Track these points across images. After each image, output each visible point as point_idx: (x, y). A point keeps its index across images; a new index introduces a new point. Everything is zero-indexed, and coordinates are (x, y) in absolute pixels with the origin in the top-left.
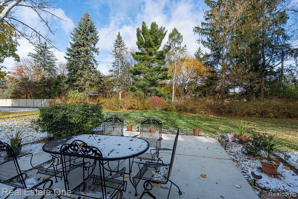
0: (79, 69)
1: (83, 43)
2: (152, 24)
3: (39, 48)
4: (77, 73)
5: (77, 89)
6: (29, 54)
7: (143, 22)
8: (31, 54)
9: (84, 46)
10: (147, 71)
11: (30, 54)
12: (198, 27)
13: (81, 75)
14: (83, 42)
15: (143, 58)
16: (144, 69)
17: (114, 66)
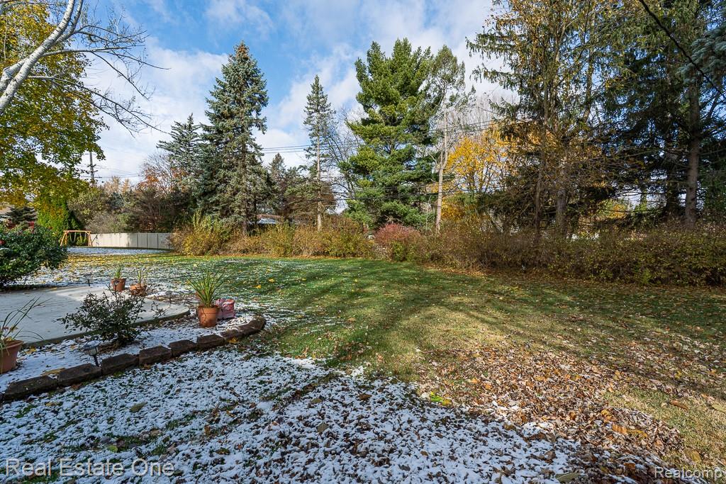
0: (221, 168)
1: (229, 110)
2: (398, 44)
3: (178, 129)
4: (216, 176)
5: (217, 210)
6: (159, 143)
7: (374, 44)
8: (164, 144)
9: (232, 116)
10: (380, 164)
11: (162, 144)
12: (486, 33)
13: (224, 181)
14: (228, 107)
15: (371, 131)
16: (373, 158)
17: (308, 157)
